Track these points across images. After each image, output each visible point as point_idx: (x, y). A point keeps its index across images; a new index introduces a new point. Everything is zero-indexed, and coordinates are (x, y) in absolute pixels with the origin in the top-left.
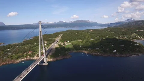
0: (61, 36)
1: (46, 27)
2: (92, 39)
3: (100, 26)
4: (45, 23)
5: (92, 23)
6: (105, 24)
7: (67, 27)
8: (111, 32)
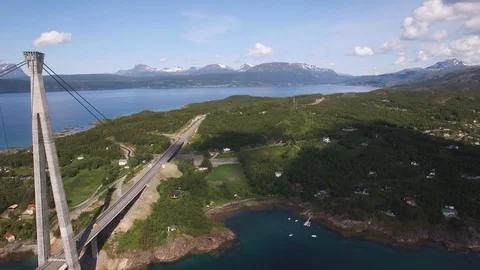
0: (199, 120)
1: (161, 82)
2: (327, 140)
3: (343, 82)
4: (159, 69)
5: (317, 73)
6: (363, 77)
7: (230, 87)
8: (395, 106)
